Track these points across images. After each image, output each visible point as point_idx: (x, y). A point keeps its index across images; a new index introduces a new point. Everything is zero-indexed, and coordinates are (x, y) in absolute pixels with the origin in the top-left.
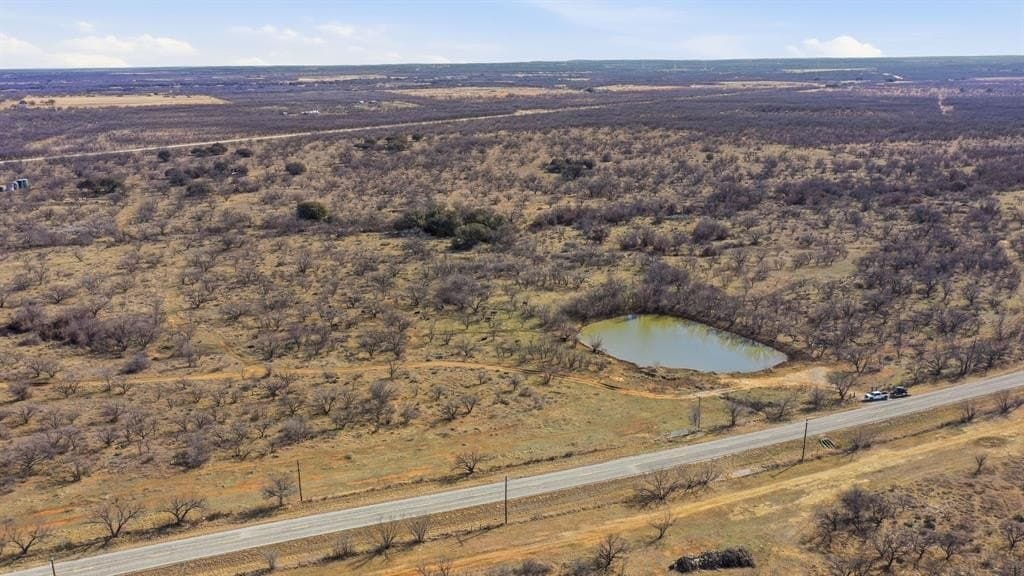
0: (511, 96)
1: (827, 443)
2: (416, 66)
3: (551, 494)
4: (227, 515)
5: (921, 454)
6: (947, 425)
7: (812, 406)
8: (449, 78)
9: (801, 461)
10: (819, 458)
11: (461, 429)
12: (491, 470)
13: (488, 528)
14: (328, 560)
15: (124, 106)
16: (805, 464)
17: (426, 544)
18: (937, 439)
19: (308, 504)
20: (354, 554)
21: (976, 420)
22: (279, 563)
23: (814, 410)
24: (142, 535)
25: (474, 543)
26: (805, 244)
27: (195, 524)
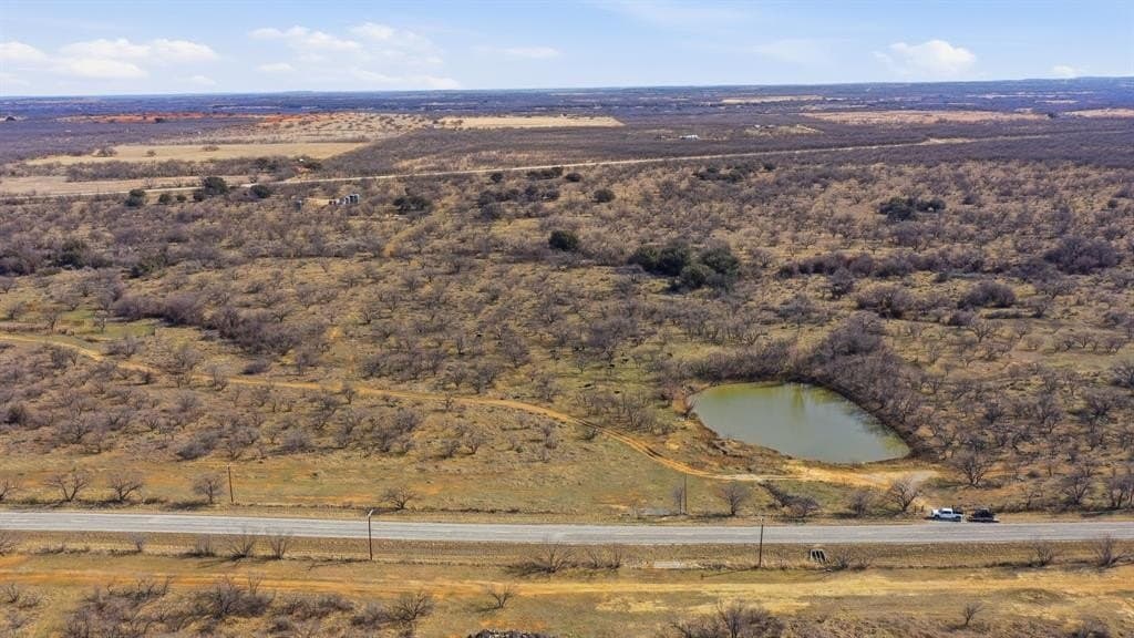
0: (941, 121)
1: (818, 555)
2: (868, 85)
3: (447, 543)
4: (162, 502)
5: (915, 591)
6: (1000, 565)
7: (853, 512)
8: (897, 99)
9: (756, 568)
10: (783, 569)
11: (444, 467)
12: (423, 510)
13: (349, 561)
14: (190, 555)
15: (517, 127)
16: (759, 572)
17: (283, 562)
18: (966, 578)
19: (235, 507)
20: (213, 555)
21: (1049, 567)
22: (148, 548)
23: (855, 516)
24: (89, 504)
25: (322, 571)
26: (1112, 322)
27: (133, 504)
